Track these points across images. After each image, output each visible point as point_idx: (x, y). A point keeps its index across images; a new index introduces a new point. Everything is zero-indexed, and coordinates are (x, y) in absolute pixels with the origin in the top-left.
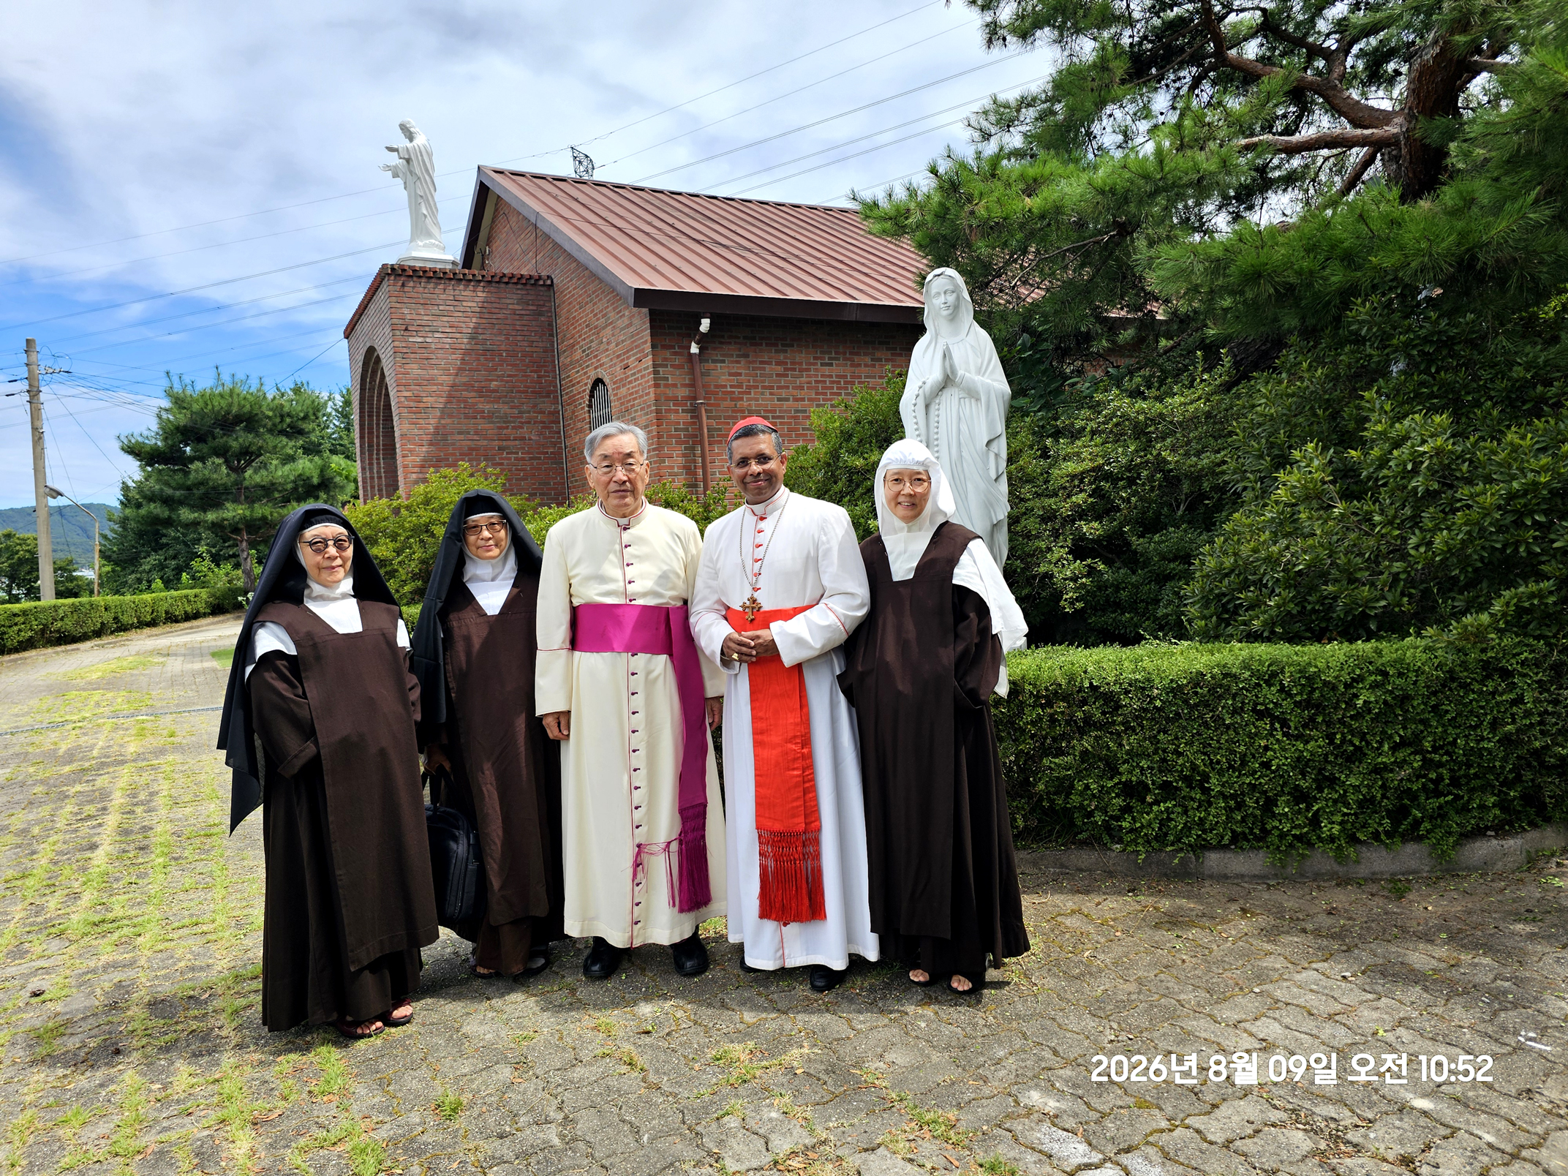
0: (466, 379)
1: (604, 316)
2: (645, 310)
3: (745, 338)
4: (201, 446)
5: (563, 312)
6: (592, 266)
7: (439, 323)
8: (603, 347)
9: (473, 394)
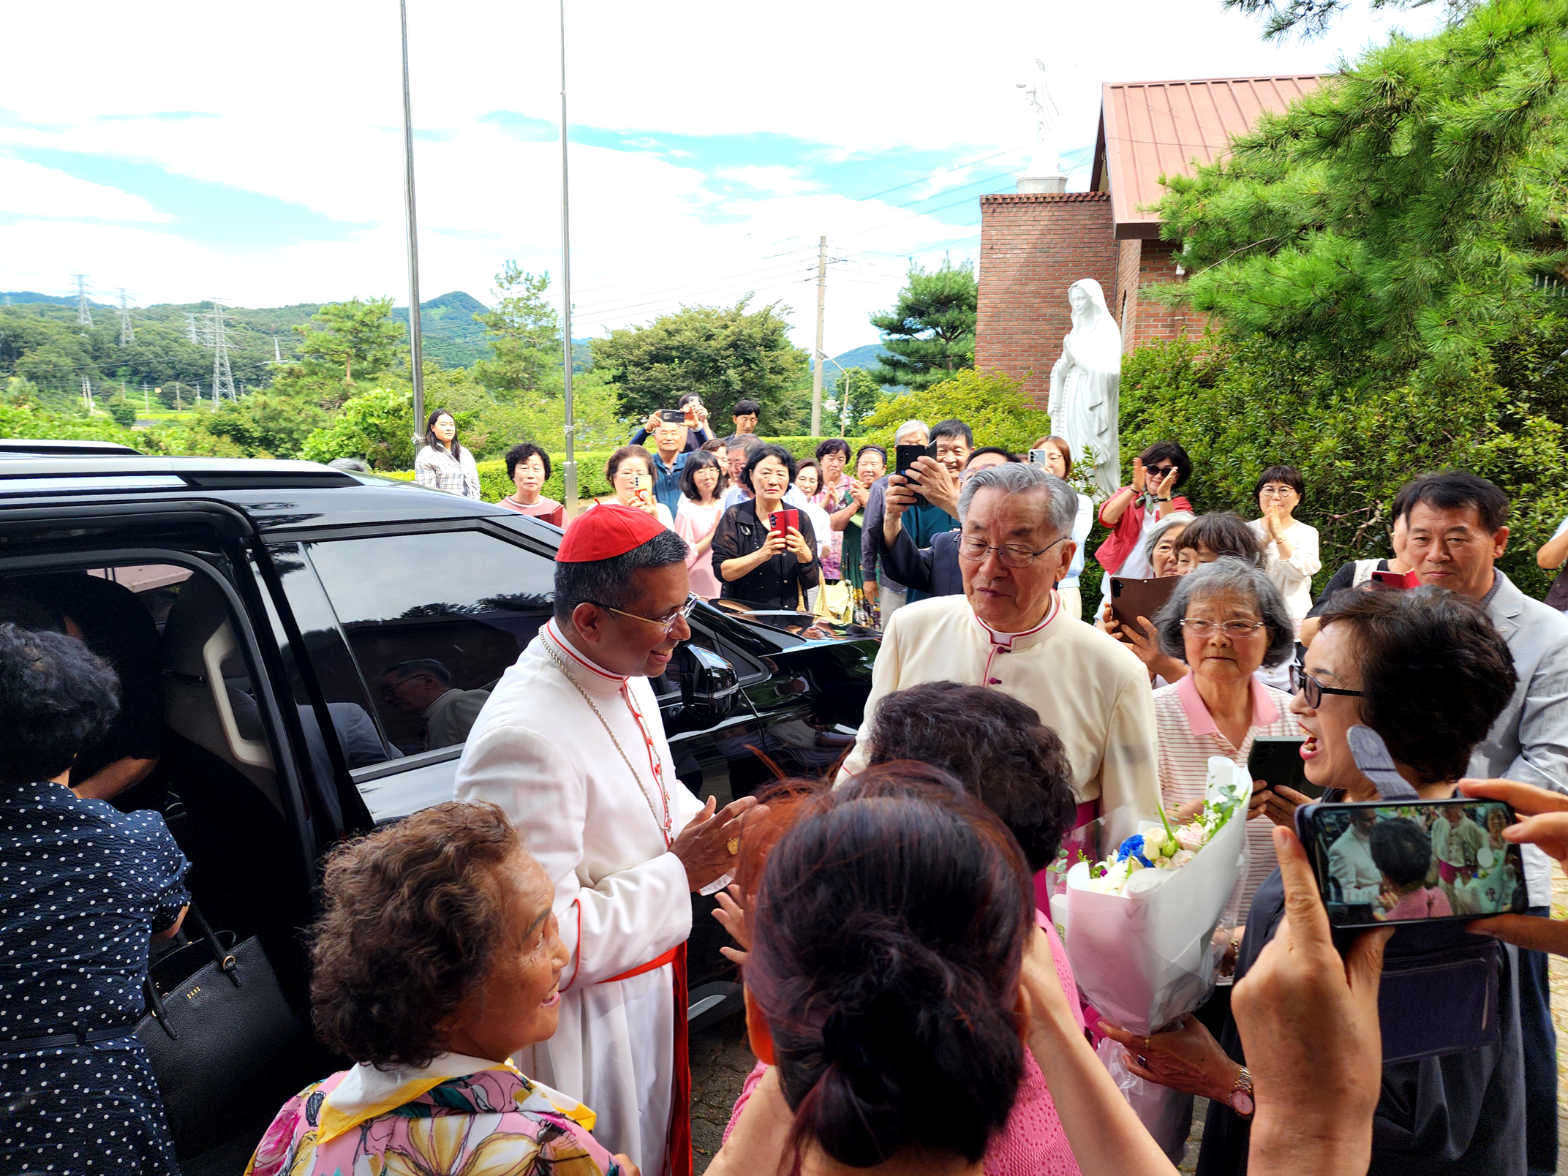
0: (1033, 288)
4: (921, 320)
7: (1019, 241)
9: (1038, 300)
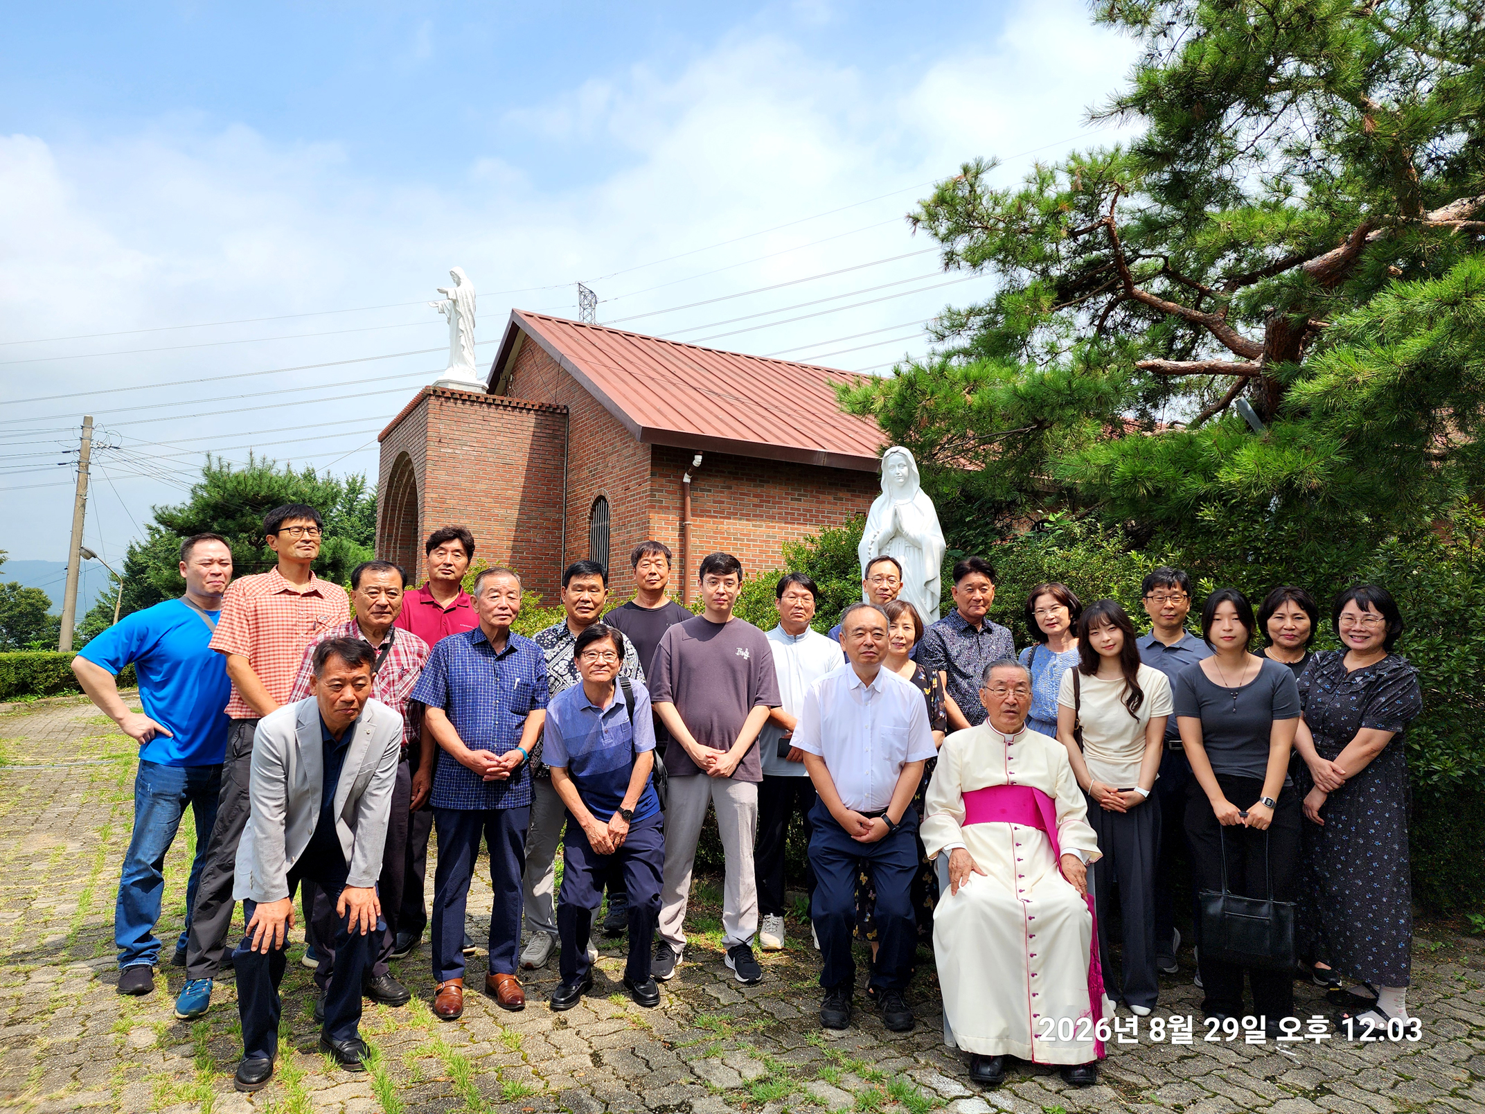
1: (611, 445)
2: (648, 445)
3: (730, 473)
5: (575, 437)
6: (606, 405)
8: (607, 470)
